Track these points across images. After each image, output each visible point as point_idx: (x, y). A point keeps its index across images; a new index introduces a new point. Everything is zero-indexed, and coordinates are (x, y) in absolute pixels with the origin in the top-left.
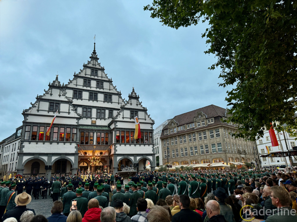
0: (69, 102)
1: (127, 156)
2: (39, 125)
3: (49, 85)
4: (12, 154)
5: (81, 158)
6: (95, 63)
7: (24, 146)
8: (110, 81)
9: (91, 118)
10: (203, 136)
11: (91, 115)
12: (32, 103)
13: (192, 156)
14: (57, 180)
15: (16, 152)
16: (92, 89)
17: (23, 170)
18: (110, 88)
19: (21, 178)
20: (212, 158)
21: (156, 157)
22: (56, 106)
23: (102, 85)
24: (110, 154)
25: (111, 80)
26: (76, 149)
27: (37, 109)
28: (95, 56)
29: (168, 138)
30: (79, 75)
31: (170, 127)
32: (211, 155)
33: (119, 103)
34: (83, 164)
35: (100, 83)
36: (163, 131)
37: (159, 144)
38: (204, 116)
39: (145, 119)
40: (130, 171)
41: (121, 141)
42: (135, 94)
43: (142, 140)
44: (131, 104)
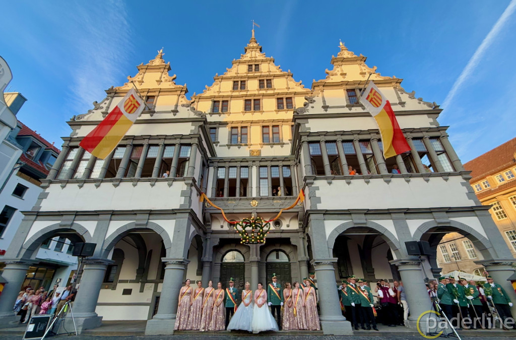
5: (220, 236)
6: (255, 55)
7: (46, 196)
8: (287, 75)
9: (249, 146)
11: (249, 139)
12: (96, 102)
16: (250, 93)
18: (288, 86)
23: (269, 85)
26: (183, 198)
27: (103, 111)
28: (255, 45)
30: (224, 76)
35: (266, 82)
39: (402, 104)
44: (343, 75)
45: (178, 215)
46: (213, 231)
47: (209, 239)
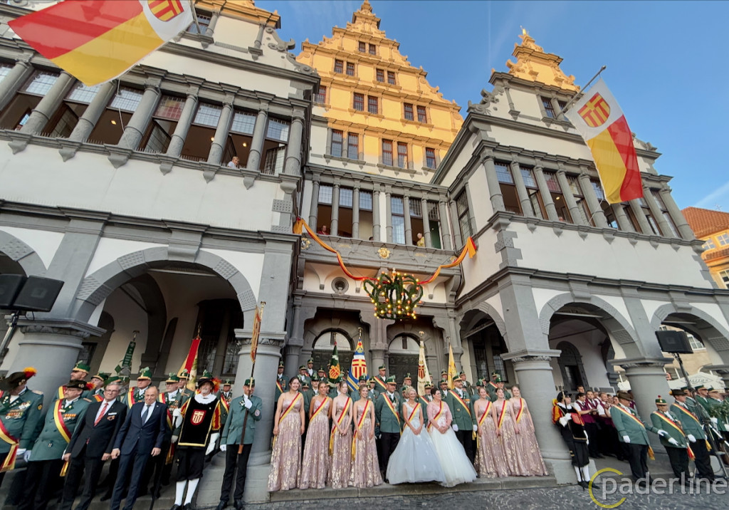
0: (262, 17)
1: (586, 288)
5: (319, 304)
9: (361, 164)
11: (360, 154)
16: (362, 83)
18: (419, 90)
23: (391, 79)
26: (278, 215)
30: (320, 47)
33: (454, 131)
35: (386, 75)
44: (533, 75)
45: (269, 245)
46: (306, 293)
47: (300, 306)
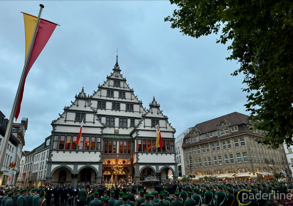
0: (94, 113)
1: (149, 165)
2: (66, 135)
3: (75, 97)
4: (41, 163)
5: (105, 166)
6: (118, 75)
7: (52, 155)
8: (132, 92)
9: (114, 127)
10: (227, 144)
11: (114, 124)
12: (60, 114)
13: (216, 166)
14: (83, 188)
15: (45, 161)
16: (115, 99)
17: (52, 178)
18: (131, 98)
19: (50, 185)
20: (238, 167)
21: (178, 166)
22: (82, 116)
23: (124, 96)
24: (132, 163)
25: (133, 90)
26: (100, 158)
27: (65, 120)
28: (118, 68)
29: (189, 147)
30: (103, 87)
31: (192, 136)
32: (236, 165)
33: (140, 112)
34: (107, 173)
35: (122, 93)
36: (184, 139)
37: (181, 153)
38: (228, 124)
39: (166, 128)
40: (153, 181)
41: (142, 150)
42: (156, 102)
43: (164, 149)
44: (152, 113)
